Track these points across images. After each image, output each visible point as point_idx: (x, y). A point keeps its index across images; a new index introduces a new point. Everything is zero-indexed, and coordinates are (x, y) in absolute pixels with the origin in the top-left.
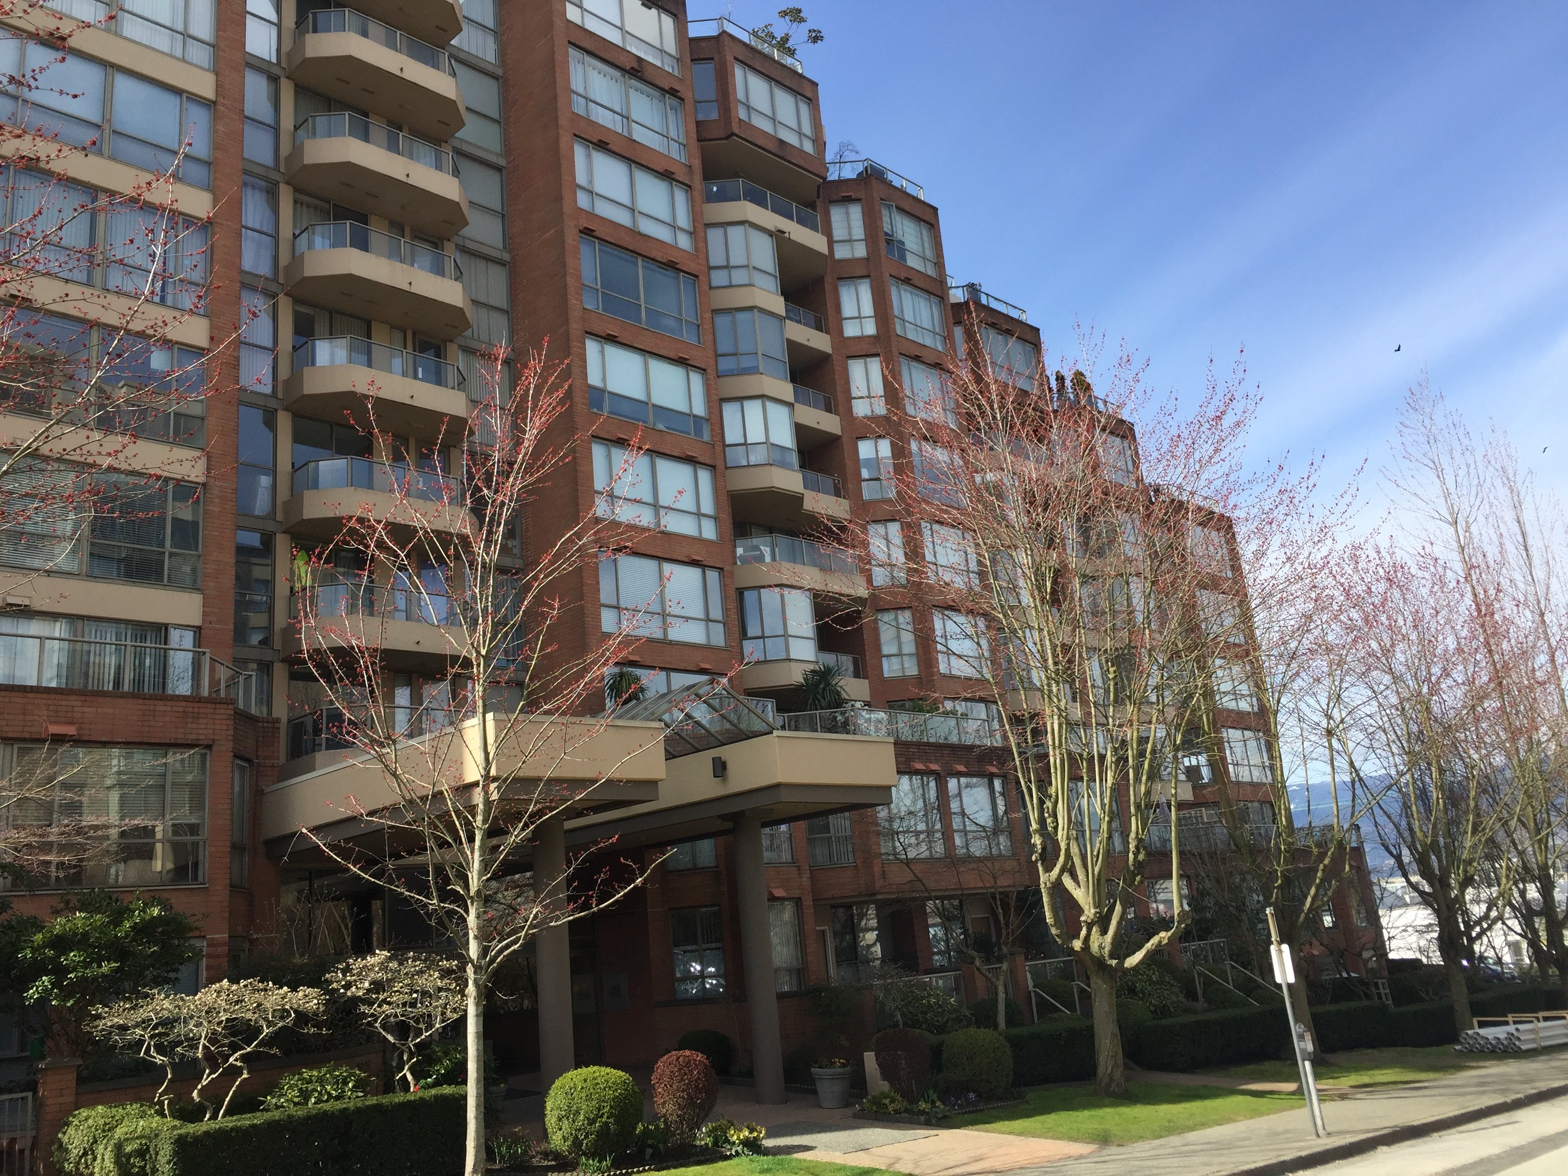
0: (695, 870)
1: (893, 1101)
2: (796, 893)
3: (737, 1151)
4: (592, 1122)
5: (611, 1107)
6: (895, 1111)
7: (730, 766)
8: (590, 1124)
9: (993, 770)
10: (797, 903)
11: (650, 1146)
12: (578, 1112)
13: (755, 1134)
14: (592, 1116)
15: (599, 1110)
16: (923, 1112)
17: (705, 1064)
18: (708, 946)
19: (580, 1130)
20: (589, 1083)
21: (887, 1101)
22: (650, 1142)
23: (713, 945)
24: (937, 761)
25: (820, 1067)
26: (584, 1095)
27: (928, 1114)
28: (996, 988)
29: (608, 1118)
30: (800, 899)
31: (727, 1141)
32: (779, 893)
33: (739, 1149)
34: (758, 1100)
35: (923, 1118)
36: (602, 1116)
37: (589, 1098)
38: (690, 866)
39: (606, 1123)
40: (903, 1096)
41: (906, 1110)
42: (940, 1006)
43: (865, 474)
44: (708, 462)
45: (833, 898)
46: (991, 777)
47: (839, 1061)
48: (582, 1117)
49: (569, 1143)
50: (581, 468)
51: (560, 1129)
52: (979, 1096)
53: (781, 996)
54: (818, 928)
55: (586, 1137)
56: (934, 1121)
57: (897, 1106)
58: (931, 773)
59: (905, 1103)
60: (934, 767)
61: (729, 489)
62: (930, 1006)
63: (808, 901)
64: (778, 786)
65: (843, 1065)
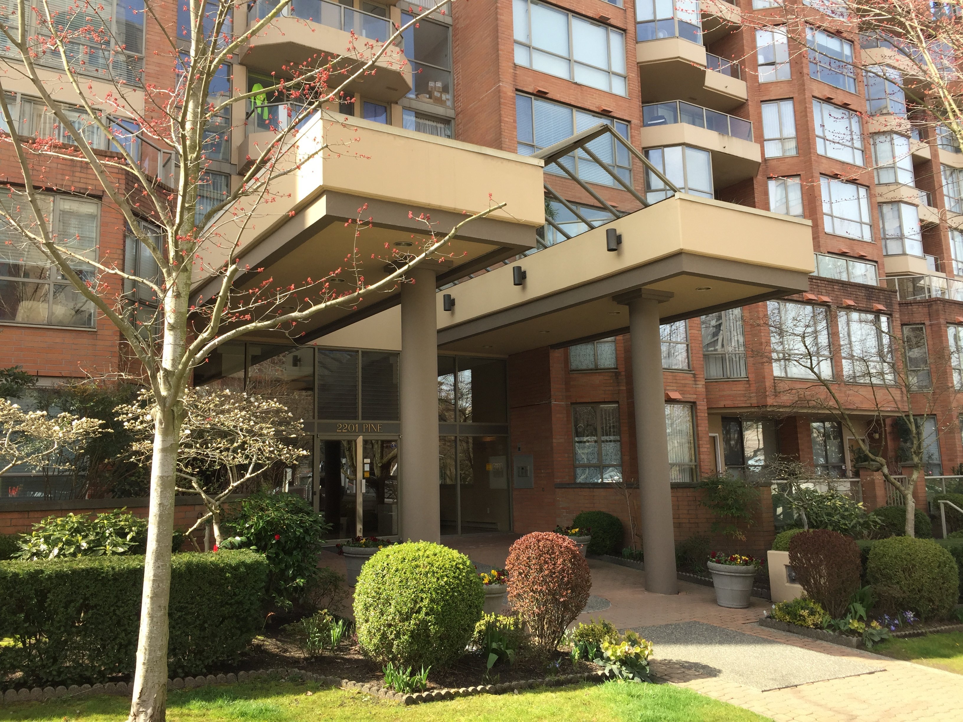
0: (596, 370)
1: (812, 613)
2: (691, 397)
3: (611, 671)
4: (406, 618)
5: (432, 601)
6: (817, 626)
7: (625, 240)
8: (403, 620)
9: (881, 307)
10: (692, 407)
11: (494, 651)
12: (387, 601)
13: (637, 650)
14: (405, 610)
15: (416, 602)
16: (853, 632)
17: (573, 552)
18: (607, 438)
19: (390, 626)
20: (406, 565)
21: (805, 613)
22: (494, 645)
23: (612, 438)
24: (828, 295)
25: (718, 562)
26: (397, 579)
27: (860, 634)
28: (905, 497)
29: (427, 614)
30: (694, 403)
31: (599, 655)
32: (674, 395)
33: (615, 668)
34: (648, 587)
35: (854, 640)
36: (418, 612)
37: (404, 584)
38: (592, 366)
39: (424, 622)
40: (824, 607)
41: (830, 626)
42: (846, 510)
43: (761, 60)
44: (619, 25)
45: (725, 408)
46: (878, 313)
47: (740, 558)
48: (392, 610)
49: (375, 641)
50: (502, 17)
51: (367, 621)
52: (917, 615)
53: (675, 486)
54: (710, 434)
55: (398, 636)
56: (869, 645)
57: (818, 619)
58: (823, 304)
59: (828, 617)
60: (826, 299)
61: (638, 61)
62: (835, 508)
63: (702, 406)
64: (679, 254)
65: (746, 563)
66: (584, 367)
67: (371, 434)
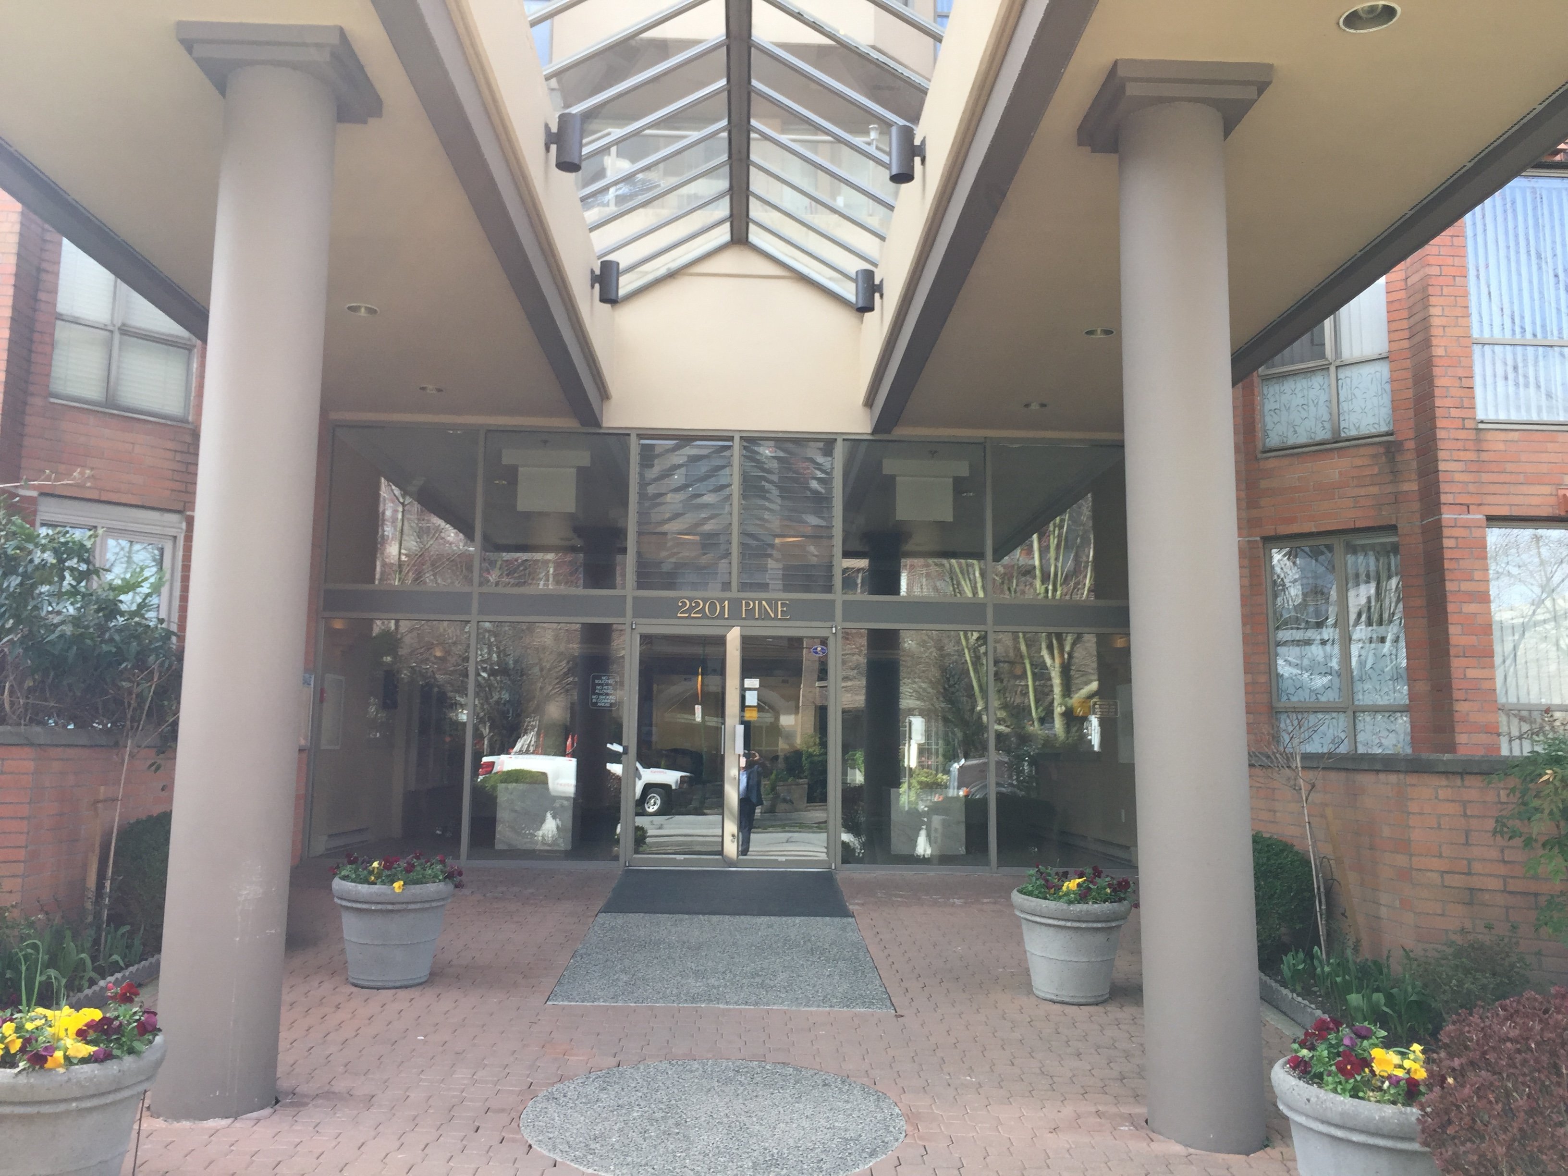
0: (1336, 443)
66: (1302, 439)
67: (760, 623)
